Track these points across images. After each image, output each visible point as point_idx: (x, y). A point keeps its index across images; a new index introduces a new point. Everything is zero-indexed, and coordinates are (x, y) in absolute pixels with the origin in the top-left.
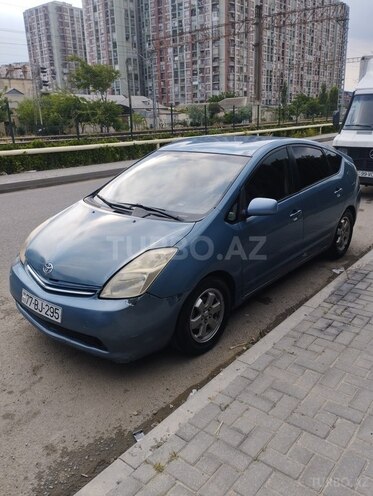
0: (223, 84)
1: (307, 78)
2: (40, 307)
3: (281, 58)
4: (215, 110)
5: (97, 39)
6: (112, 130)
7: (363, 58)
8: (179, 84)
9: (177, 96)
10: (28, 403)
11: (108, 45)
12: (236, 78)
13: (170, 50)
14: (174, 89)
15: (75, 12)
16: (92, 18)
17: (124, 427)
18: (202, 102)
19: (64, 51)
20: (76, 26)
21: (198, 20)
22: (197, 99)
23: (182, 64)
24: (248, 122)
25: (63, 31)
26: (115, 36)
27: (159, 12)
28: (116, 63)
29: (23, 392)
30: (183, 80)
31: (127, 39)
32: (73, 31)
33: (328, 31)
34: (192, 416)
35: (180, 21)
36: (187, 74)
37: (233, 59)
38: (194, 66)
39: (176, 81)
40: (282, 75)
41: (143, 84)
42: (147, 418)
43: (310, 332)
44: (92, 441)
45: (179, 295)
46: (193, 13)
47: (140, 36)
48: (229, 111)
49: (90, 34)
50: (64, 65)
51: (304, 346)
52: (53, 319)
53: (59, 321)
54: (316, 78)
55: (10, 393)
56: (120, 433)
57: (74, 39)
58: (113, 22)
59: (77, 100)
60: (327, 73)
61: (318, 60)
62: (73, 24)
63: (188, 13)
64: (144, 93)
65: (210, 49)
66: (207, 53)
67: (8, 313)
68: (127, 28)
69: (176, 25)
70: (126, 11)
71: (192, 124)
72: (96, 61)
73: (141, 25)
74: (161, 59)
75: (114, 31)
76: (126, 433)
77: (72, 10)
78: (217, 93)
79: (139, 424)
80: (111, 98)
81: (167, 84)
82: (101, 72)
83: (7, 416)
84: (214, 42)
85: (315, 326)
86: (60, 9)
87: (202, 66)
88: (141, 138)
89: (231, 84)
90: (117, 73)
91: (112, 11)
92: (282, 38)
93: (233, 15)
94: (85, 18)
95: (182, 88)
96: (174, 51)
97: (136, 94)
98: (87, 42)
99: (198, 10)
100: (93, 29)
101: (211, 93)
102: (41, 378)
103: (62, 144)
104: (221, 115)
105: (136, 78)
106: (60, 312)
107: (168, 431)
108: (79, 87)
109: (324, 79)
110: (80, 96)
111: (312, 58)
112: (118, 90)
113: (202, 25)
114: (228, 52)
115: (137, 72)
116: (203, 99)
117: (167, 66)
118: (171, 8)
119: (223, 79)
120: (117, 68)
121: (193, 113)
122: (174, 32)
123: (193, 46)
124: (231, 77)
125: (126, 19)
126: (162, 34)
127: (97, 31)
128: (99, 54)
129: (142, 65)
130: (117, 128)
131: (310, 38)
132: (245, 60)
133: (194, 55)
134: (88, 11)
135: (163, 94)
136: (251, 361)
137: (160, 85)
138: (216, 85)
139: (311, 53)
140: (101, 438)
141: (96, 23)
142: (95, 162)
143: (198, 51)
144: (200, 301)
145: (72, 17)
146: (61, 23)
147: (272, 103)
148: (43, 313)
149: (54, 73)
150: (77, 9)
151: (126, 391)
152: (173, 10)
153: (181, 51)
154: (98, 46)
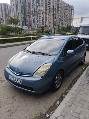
0: (44, 24)
1: (64, 23)
2: (15, 80)
3: (58, 18)
4: (43, 30)
5: (14, 12)
6: (18, 34)
7: (82, 18)
8: (34, 24)
9: (34, 26)
10: (14, 107)
11: (17, 14)
12: (48, 22)
13: (32, 15)
14: (33, 25)
15: (8, 6)
16: (13, 7)
17: (42, 113)
18: (39, 28)
19: (6, 15)
20: (9, 9)
21: (38, 8)
22: (38, 27)
23: (35, 19)
24: (51, 33)
25: (5, 10)
26: (18, 11)
27: (29, 6)
28: (19, 18)
29: (11, 104)
30: (35, 23)
31: (21, 12)
32: (8, 10)
33: (68, 12)
34: (63, 109)
35: (34, 9)
36: (36, 21)
37: (47, 18)
38: (38, 19)
39: (33, 23)
40: (58, 22)
41: (25, 23)
42: (47, 110)
43: (85, 84)
44: (34, 117)
45: (53, 76)
46: (37, 7)
47: (25, 12)
48: (46, 30)
49: (12, 11)
50: (6, 18)
51: (85, 88)
52: (19, 83)
53: (21, 83)
54: (66, 23)
55: (8, 104)
56: (41, 114)
57: (8, 12)
58: (18, 8)
59: (9, 26)
60: (68, 22)
61: (66, 19)
62: (8, 8)
63: (36, 7)
64: (26, 25)
65: (41, 15)
66: (41, 16)
67: (3, 81)
68: (21, 10)
69: (33, 9)
70: (21, 6)
71: (38, 33)
72: (14, 17)
73: (25, 9)
74: (30, 17)
75: (18, 10)
76: (43, 114)
77: (8, 5)
78: (43, 26)
79: (46, 111)
80: (18, 26)
81: (31, 23)
82: (16, 20)
83: (8, 111)
84: (42, 14)
85: (85, 82)
86: (5, 5)
87: (40, 19)
88: (28, 36)
89: (46, 24)
90: (20, 20)
91: (18, 5)
92: (58, 13)
93: (46, 8)
94: (11, 7)
95: (35, 24)
96: (33, 16)
97: (24, 26)
98: (12, 13)
99: (38, 6)
100: (13, 10)
101: (42, 26)
102: (16, 99)
103: (8, 37)
104: (44, 31)
105: (24, 22)
106: (21, 81)
107: (58, 114)
108: (10, 23)
109: (67, 23)
110: (10, 26)
111: (65, 18)
112: (19, 24)
113: (39, 10)
114: (46, 16)
115: (24, 20)
116: (40, 27)
117: (31, 19)
118: (32, 5)
119: (44, 22)
120: (19, 19)
121: (38, 30)
122: (33, 11)
123: (37, 15)
124: (46, 22)
125: (21, 8)
126: (30, 11)
127: (14, 10)
128: (14, 16)
129: (25, 19)
130: (20, 33)
131: (64, 14)
132: (50, 18)
133: (37, 17)
134: (12, 5)
135: (30, 26)
136: (73, 93)
137: (29, 24)
138: (43, 24)
139: (64, 17)
140: (36, 116)
141: (14, 8)
142: (16, 42)
143: (38, 16)
144: (57, 77)
145: (8, 7)
146: (5, 8)
147: (56, 28)
148: (16, 81)
149: (3, 20)
150: (9, 5)
151: (40, 102)
152: (32, 6)
153: (34, 16)
154: (14, 14)
